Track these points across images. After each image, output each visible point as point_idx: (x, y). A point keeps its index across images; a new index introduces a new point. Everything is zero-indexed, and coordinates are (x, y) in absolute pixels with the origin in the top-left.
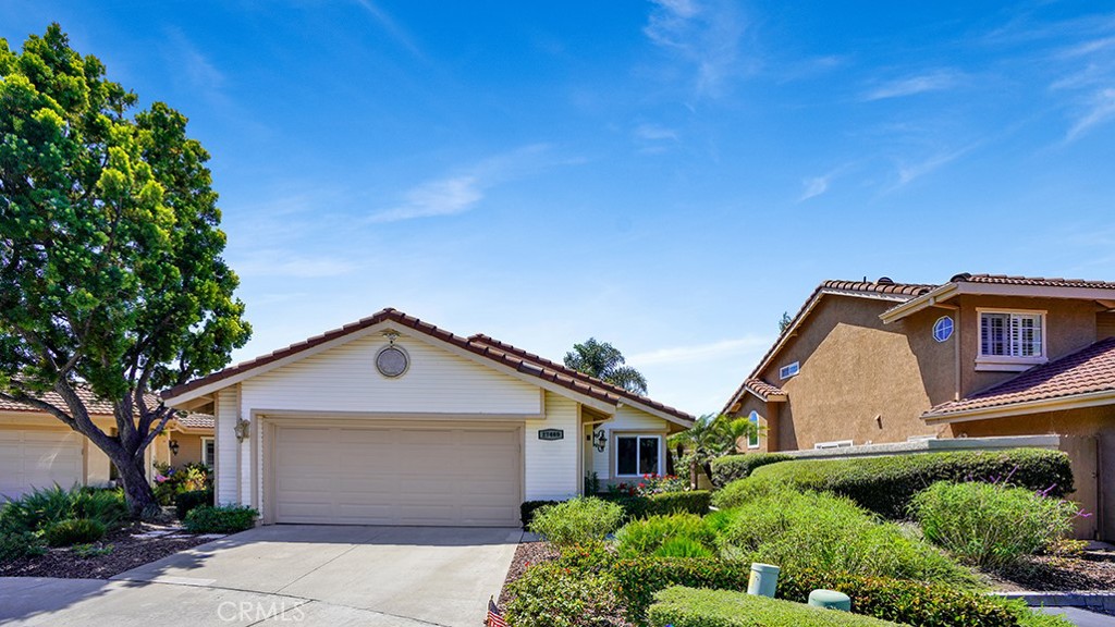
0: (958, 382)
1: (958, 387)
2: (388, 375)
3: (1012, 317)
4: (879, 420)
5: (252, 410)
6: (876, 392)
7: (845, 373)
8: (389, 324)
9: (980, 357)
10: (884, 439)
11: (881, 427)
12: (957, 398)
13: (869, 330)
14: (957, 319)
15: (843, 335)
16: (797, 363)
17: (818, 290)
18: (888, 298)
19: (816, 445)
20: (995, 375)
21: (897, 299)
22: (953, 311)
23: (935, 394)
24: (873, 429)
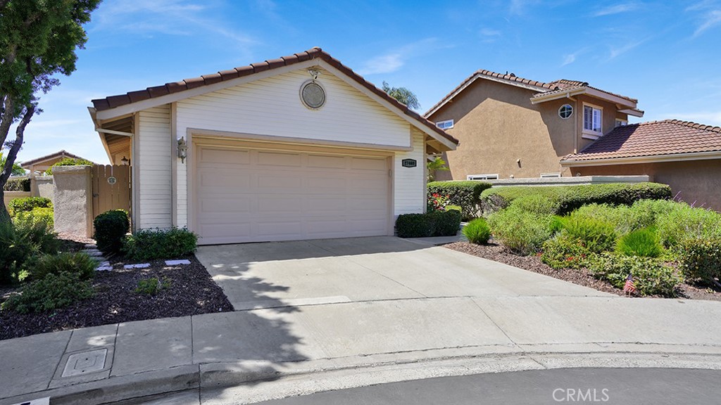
0: (576, 143)
1: (576, 146)
2: (311, 106)
3: (593, 110)
4: (519, 162)
5: (187, 128)
6: (517, 145)
7: (492, 131)
8: (318, 62)
9: (584, 131)
10: (523, 174)
11: (520, 167)
12: (575, 153)
13: (512, 106)
14: (576, 107)
15: (491, 107)
16: (452, 121)
17: (475, 75)
18: (531, 88)
19: (468, 176)
20: (587, 141)
21: (538, 90)
22: (574, 102)
23: (560, 149)
24: (514, 168)
